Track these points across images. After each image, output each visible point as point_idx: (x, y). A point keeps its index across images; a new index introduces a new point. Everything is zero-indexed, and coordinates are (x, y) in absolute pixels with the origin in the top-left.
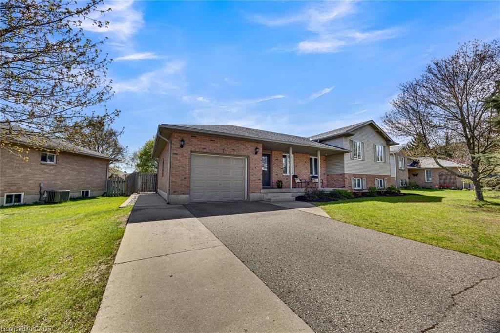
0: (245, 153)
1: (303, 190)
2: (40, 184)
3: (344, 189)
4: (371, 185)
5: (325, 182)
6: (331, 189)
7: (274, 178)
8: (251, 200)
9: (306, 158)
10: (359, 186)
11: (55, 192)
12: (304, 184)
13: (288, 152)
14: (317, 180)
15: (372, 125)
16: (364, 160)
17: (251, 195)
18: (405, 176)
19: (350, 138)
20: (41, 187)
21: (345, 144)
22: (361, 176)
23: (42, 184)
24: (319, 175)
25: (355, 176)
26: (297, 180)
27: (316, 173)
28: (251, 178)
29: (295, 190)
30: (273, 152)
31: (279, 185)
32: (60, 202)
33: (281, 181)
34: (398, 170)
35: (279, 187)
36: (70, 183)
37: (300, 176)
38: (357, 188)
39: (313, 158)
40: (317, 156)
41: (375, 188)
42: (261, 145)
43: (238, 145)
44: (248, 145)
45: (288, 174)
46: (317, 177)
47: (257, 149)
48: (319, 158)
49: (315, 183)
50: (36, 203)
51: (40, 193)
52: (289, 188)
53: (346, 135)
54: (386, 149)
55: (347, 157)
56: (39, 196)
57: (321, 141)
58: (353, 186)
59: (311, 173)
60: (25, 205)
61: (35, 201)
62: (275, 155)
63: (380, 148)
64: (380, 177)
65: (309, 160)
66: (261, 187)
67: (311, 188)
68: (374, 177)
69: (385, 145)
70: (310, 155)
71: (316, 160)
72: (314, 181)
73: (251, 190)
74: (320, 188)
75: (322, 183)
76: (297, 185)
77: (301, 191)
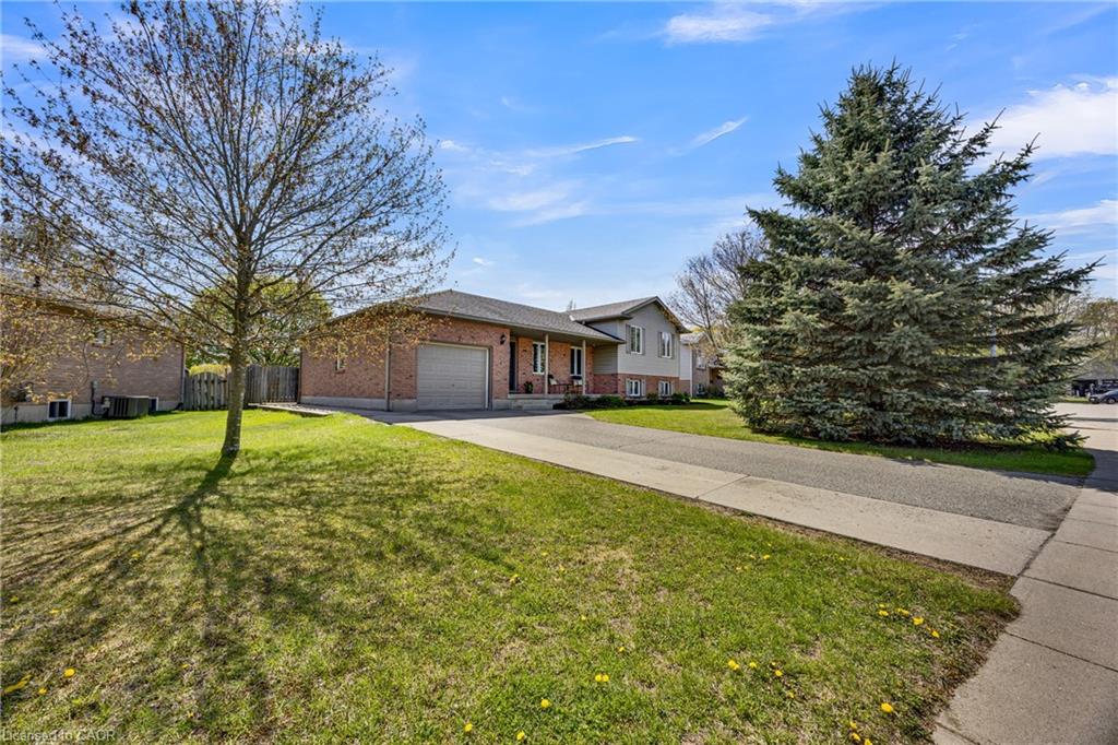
0: (487, 342)
1: (562, 396)
2: (92, 383)
3: (616, 395)
4: (652, 390)
5: (591, 385)
6: (599, 396)
7: (521, 379)
8: (495, 407)
9: (566, 349)
10: (636, 392)
11: (128, 399)
12: (562, 388)
13: (544, 341)
14: (580, 382)
15: (656, 304)
16: (644, 354)
17: (495, 401)
18: (705, 379)
19: (626, 322)
20: (93, 390)
21: (620, 331)
22: (639, 378)
23: (96, 383)
24: (583, 374)
25: (631, 377)
26: (553, 382)
27: (579, 372)
28: (495, 377)
29: (551, 396)
30: (520, 340)
31: (528, 388)
32: (138, 417)
33: (531, 383)
34: (696, 369)
35: (528, 391)
36: (131, 383)
37: (556, 377)
38: (633, 395)
39: (576, 348)
40: (581, 346)
41: (656, 395)
42: (508, 331)
43: (478, 331)
44: (492, 331)
45: (539, 372)
46: (580, 378)
47: (503, 336)
48: (584, 349)
49: (578, 386)
50: (87, 420)
51: (93, 402)
52: (543, 392)
53: (621, 318)
54: (676, 339)
55: (621, 349)
56: (91, 406)
57: (588, 324)
58: (628, 390)
59: (573, 372)
60: (73, 421)
61: (84, 415)
62: (523, 344)
63: (666, 337)
64: (665, 379)
65: (569, 352)
66: (508, 390)
67: (573, 392)
68: (657, 379)
69: (674, 333)
70: (573, 344)
71: (579, 352)
72: (575, 384)
73: (494, 395)
74: (584, 394)
75: (587, 386)
76: (552, 389)
77: (560, 398)
